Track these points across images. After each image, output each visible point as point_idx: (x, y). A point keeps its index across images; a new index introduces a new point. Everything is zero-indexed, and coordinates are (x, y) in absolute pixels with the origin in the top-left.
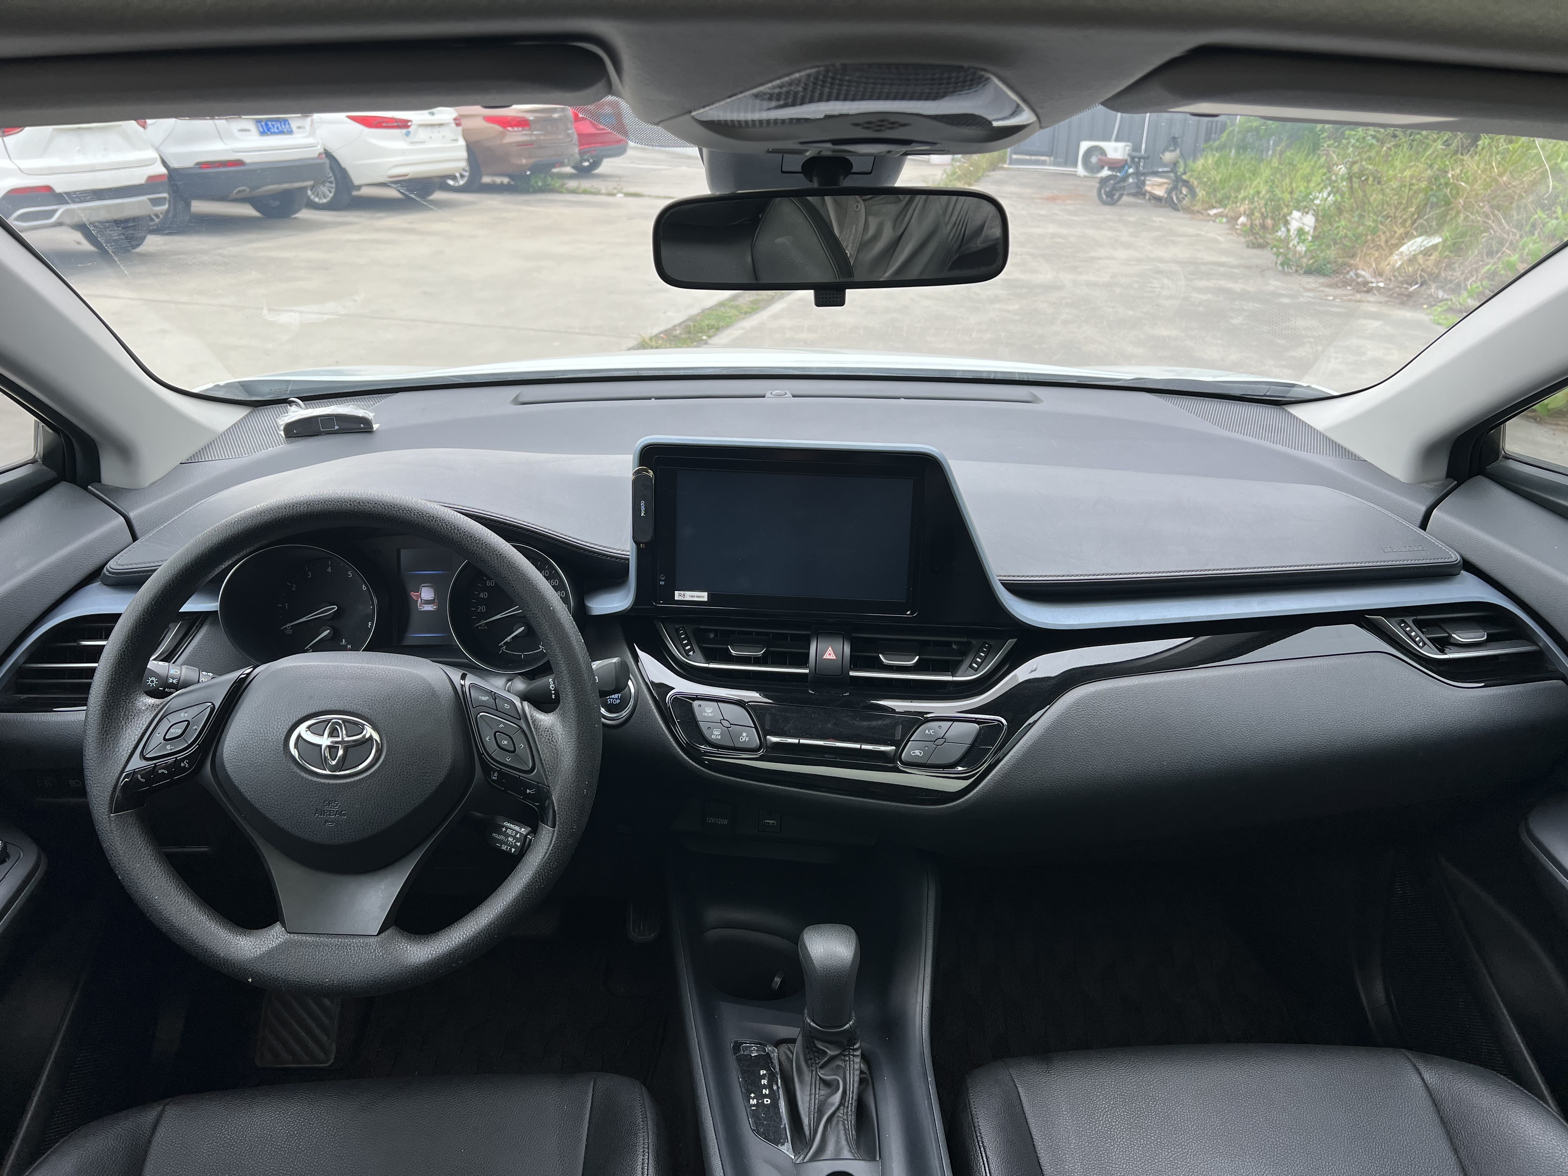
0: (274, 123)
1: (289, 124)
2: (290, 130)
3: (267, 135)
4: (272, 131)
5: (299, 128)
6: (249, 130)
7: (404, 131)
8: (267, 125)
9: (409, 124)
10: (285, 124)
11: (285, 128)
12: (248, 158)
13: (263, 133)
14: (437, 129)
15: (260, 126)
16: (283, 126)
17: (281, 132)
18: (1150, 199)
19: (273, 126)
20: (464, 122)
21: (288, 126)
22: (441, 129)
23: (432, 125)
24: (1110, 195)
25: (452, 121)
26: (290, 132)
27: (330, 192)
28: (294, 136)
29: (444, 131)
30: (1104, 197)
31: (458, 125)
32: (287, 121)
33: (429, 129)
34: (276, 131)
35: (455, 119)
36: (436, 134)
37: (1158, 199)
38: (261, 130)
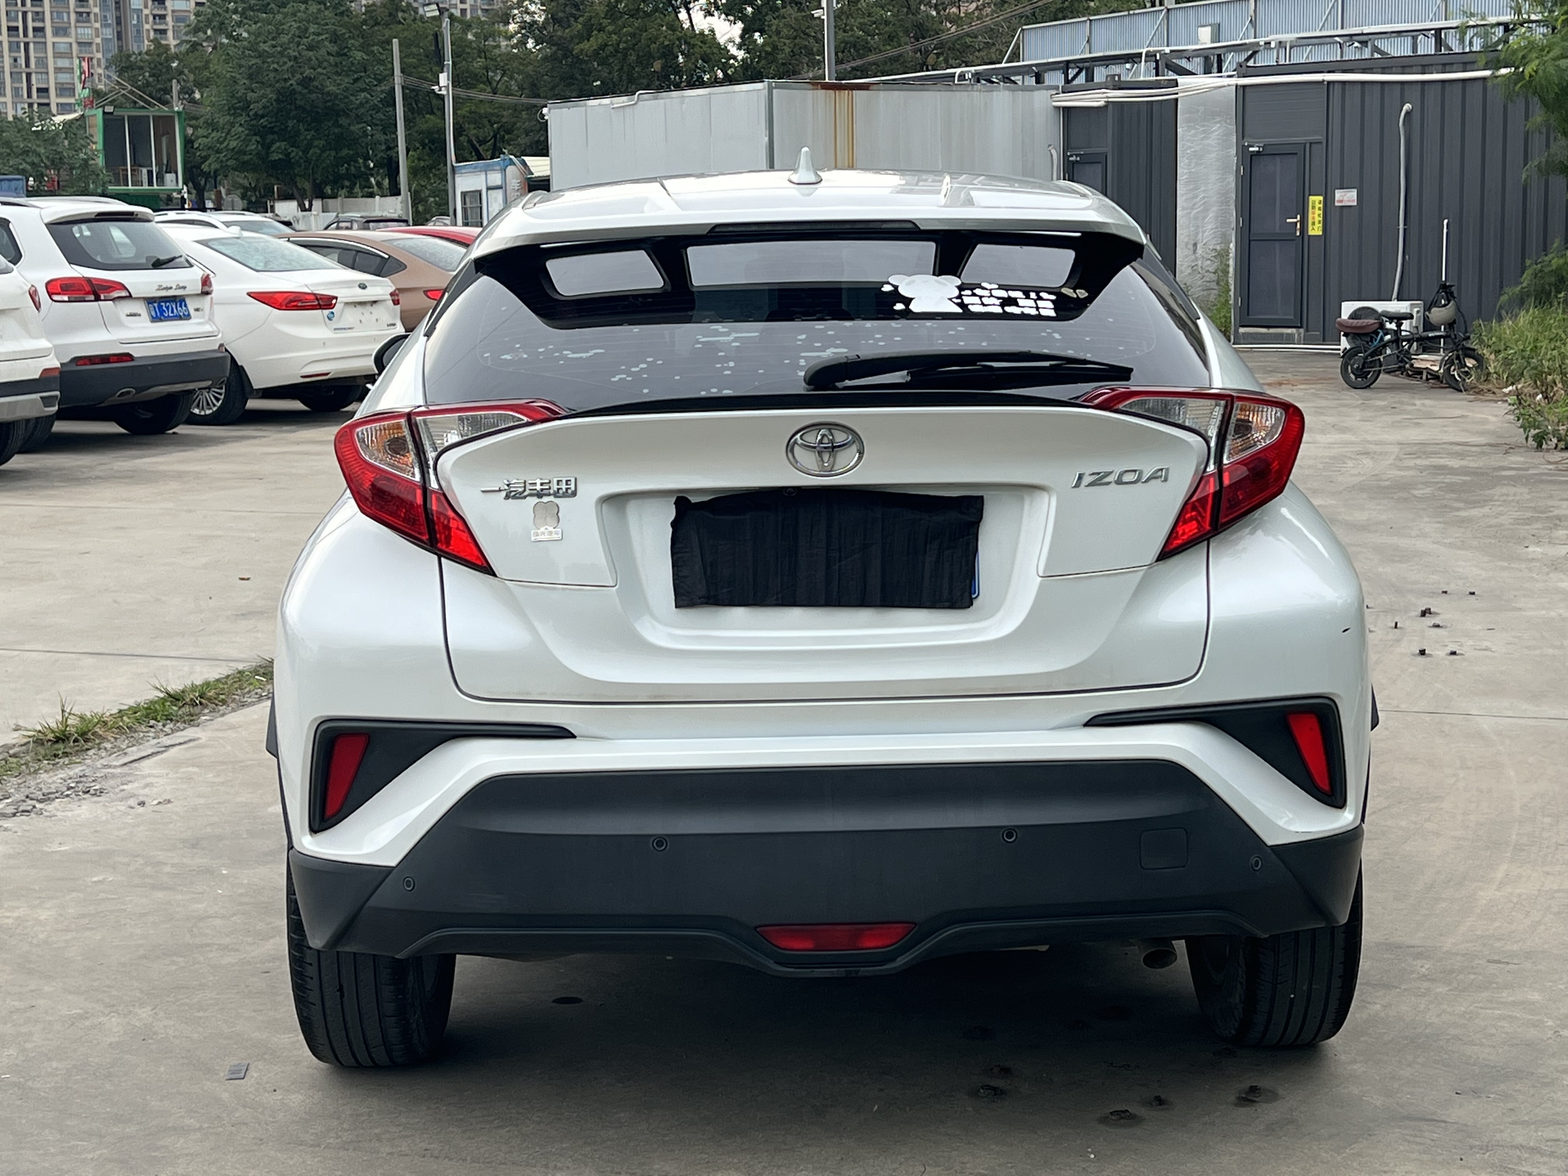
0: (168, 304)
1: (186, 306)
2: (186, 313)
3: (161, 320)
4: (166, 315)
5: (197, 310)
6: (140, 315)
7: (326, 312)
8: (160, 307)
9: (334, 301)
10: (181, 306)
11: (181, 311)
12: (137, 352)
13: (155, 319)
14: (369, 308)
15: (152, 309)
16: (179, 309)
17: (179, 318)
18: (1428, 379)
19: (167, 308)
20: (401, 298)
21: (184, 308)
22: (375, 309)
23: (362, 304)
24: (1361, 373)
25: (389, 297)
26: (188, 317)
27: (218, 400)
28: (190, 321)
29: (377, 310)
30: (1352, 376)
31: (396, 302)
32: (184, 301)
33: (359, 309)
34: (171, 315)
35: (392, 294)
36: (367, 314)
37: (1435, 376)
38: (153, 314)
